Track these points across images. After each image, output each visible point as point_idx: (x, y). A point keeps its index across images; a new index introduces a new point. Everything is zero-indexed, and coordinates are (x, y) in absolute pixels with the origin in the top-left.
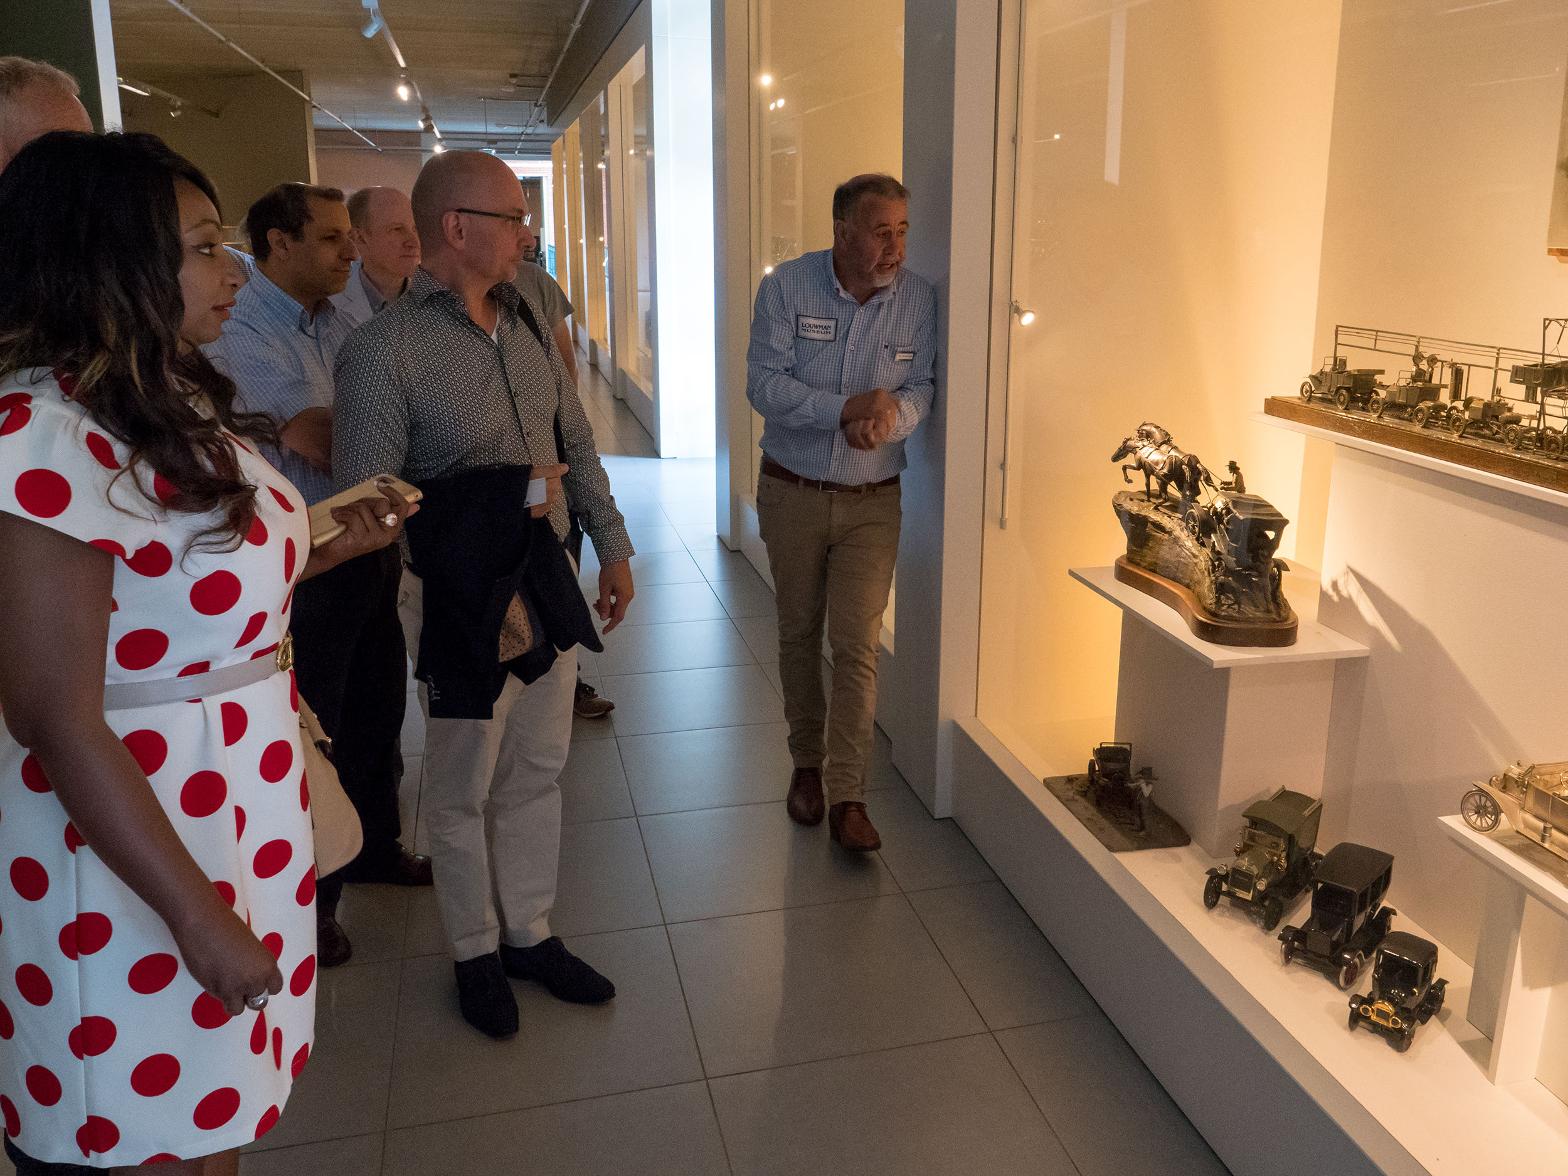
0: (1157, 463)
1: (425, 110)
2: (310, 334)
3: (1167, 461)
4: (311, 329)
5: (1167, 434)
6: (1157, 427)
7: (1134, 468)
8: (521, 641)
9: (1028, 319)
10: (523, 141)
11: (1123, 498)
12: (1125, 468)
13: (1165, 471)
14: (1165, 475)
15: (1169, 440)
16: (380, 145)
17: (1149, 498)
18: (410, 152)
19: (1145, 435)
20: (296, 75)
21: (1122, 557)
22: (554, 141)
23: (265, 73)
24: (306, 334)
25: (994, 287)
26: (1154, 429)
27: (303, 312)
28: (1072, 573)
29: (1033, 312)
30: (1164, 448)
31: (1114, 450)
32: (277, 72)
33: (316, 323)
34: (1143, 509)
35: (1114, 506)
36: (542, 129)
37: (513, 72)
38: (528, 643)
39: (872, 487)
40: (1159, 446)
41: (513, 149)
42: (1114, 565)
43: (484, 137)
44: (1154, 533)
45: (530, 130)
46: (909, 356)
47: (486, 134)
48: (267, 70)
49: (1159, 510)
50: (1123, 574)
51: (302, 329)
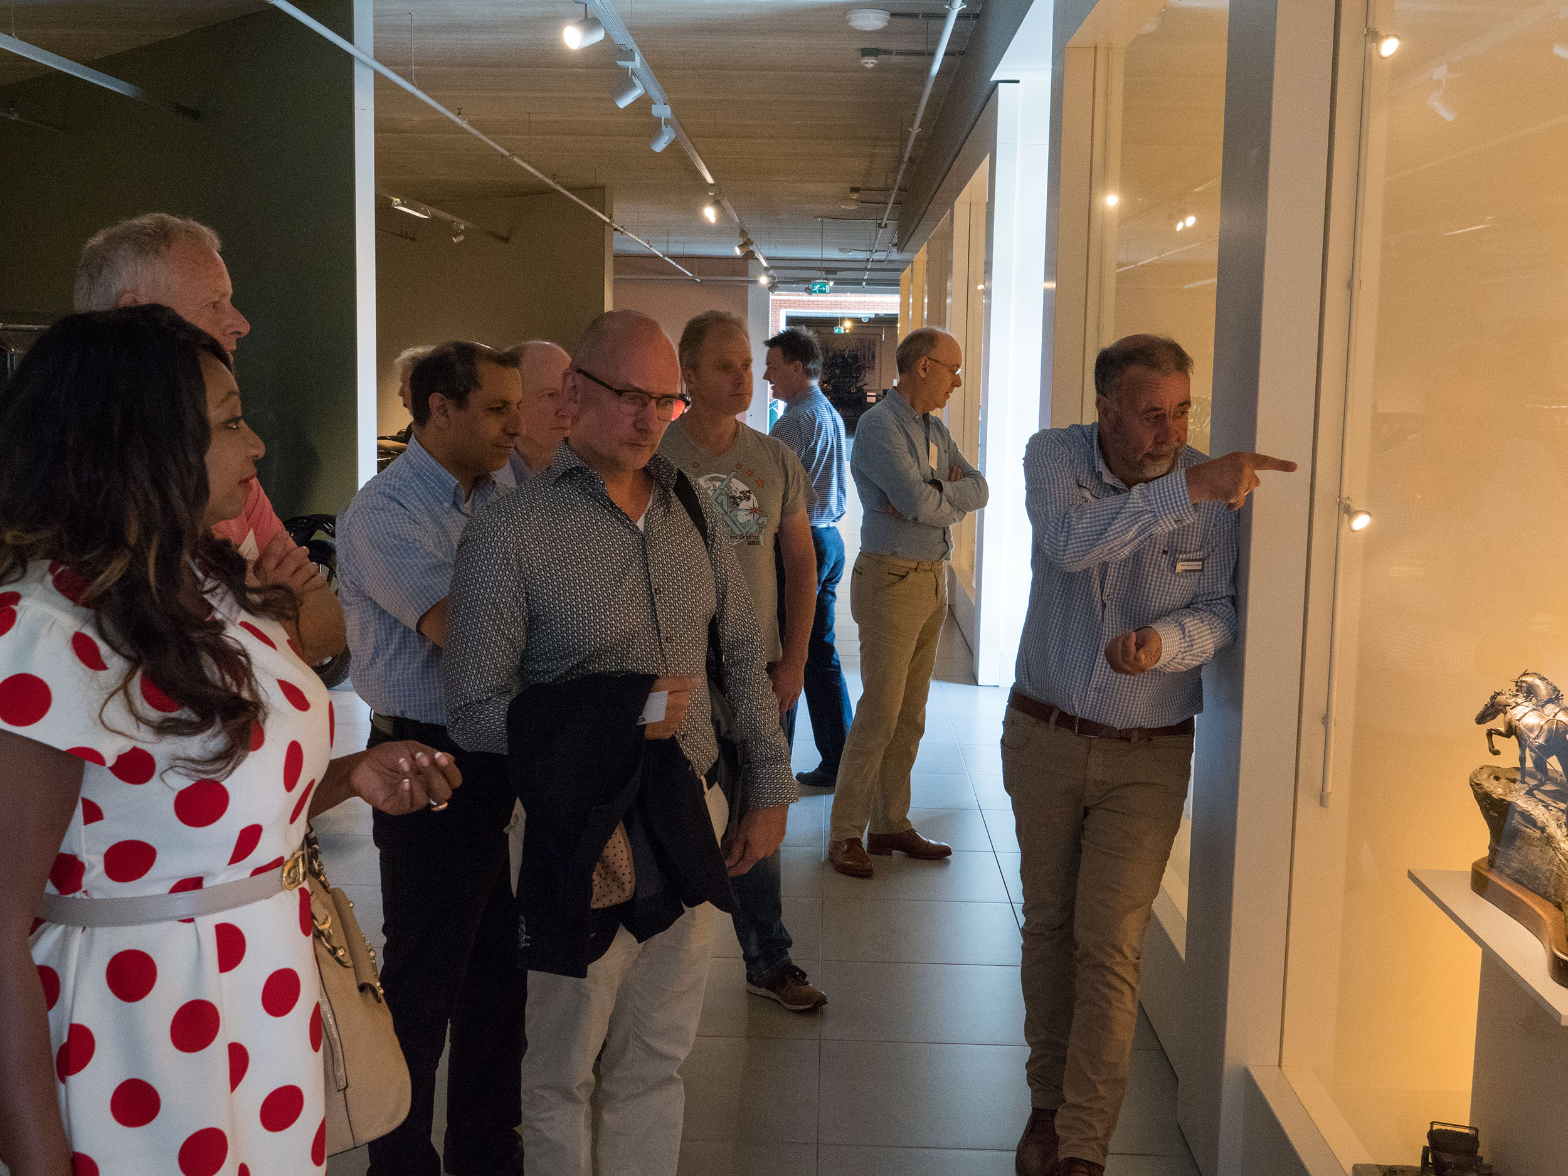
0: (1531, 730)
1: (743, 233)
2: (465, 511)
3: (1546, 727)
4: (466, 507)
5: (1555, 689)
6: (1543, 679)
7: (1500, 733)
8: (621, 886)
9: (1361, 522)
10: (871, 270)
11: (1486, 776)
12: (1490, 734)
13: (1541, 741)
14: (1540, 747)
15: (1557, 698)
16: (699, 274)
17: (1523, 778)
18: (734, 284)
19: (1524, 689)
20: (597, 194)
21: (1483, 859)
22: (903, 270)
23: (555, 191)
24: (460, 511)
25: (1317, 479)
26: (1538, 682)
27: (457, 486)
28: (1411, 876)
29: (1369, 514)
30: (1550, 709)
31: (1480, 708)
32: (569, 190)
33: (473, 500)
34: (1511, 792)
35: (1472, 785)
36: (895, 255)
37: (854, 185)
38: (629, 889)
39: (1149, 735)
40: (1543, 706)
41: (860, 279)
42: (1470, 869)
43: (818, 264)
44: (1523, 828)
45: (877, 256)
46: (1196, 565)
47: (822, 260)
48: (559, 188)
49: (1534, 796)
50: (1480, 884)
51: (455, 505)
